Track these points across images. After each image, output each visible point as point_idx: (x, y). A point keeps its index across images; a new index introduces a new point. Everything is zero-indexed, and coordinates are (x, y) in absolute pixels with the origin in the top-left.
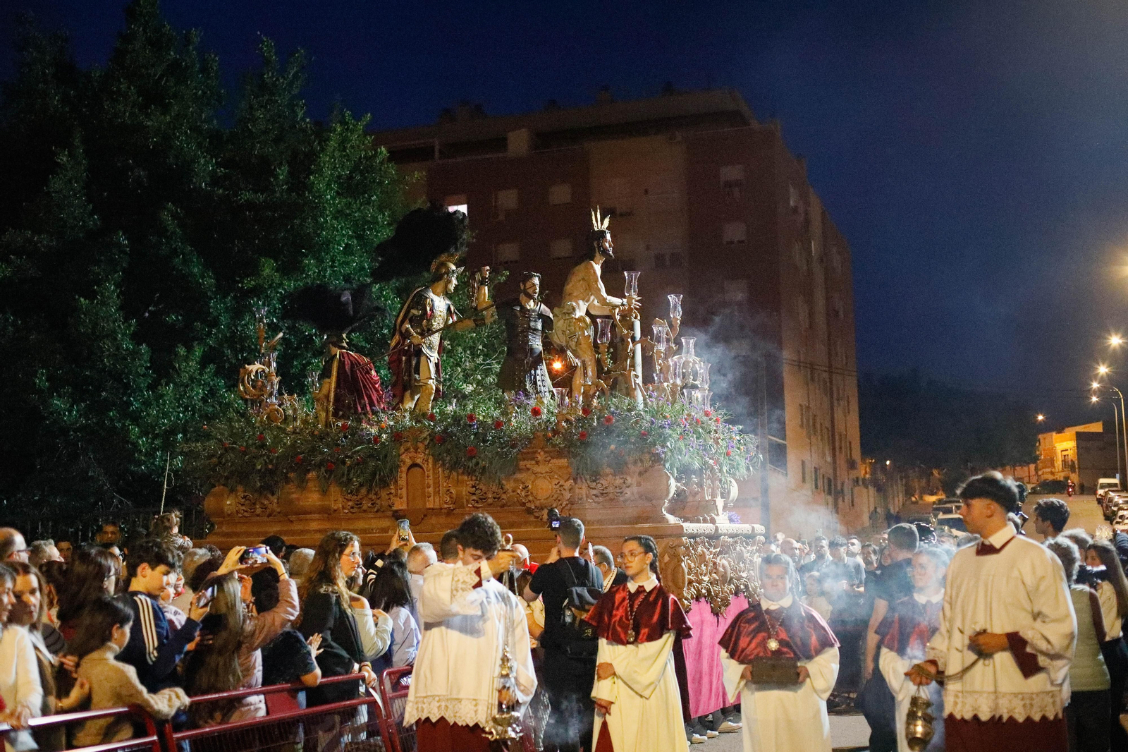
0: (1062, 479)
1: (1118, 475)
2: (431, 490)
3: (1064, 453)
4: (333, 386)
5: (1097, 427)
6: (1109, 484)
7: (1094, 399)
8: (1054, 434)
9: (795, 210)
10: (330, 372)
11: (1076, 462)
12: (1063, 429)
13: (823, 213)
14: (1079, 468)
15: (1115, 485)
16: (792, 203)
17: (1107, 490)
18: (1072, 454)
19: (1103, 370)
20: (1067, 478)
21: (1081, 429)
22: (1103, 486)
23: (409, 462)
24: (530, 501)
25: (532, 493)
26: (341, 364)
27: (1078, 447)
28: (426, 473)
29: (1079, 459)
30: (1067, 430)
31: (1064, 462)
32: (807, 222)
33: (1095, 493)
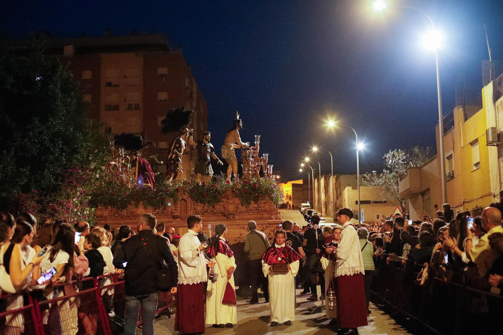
0: (286, 203)
1: (308, 202)
2: (189, 208)
3: (287, 192)
4: (137, 170)
5: (300, 182)
6: (306, 206)
7: (301, 170)
8: (283, 184)
9: (188, 88)
10: (136, 165)
11: (292, 196)
12: (287, 182)
13: (198, 89)
14: (293, 199)
15: (308, 206)
16: (187, 85)
17: (306, 208)
18: (290, 193)
19: (307, 159)
20: (288, 203)
21: (294, 182)
22: (303, 207)
23: (181, 198)
24: (226, 212)
25: (227, 210)
26: (140, 162)
27: (293, 190)
28: (188, 202)
29: (293, 195)
30: (288, 182)
31: (287, 196)
32: (192, 93)
33: (300, 209)
